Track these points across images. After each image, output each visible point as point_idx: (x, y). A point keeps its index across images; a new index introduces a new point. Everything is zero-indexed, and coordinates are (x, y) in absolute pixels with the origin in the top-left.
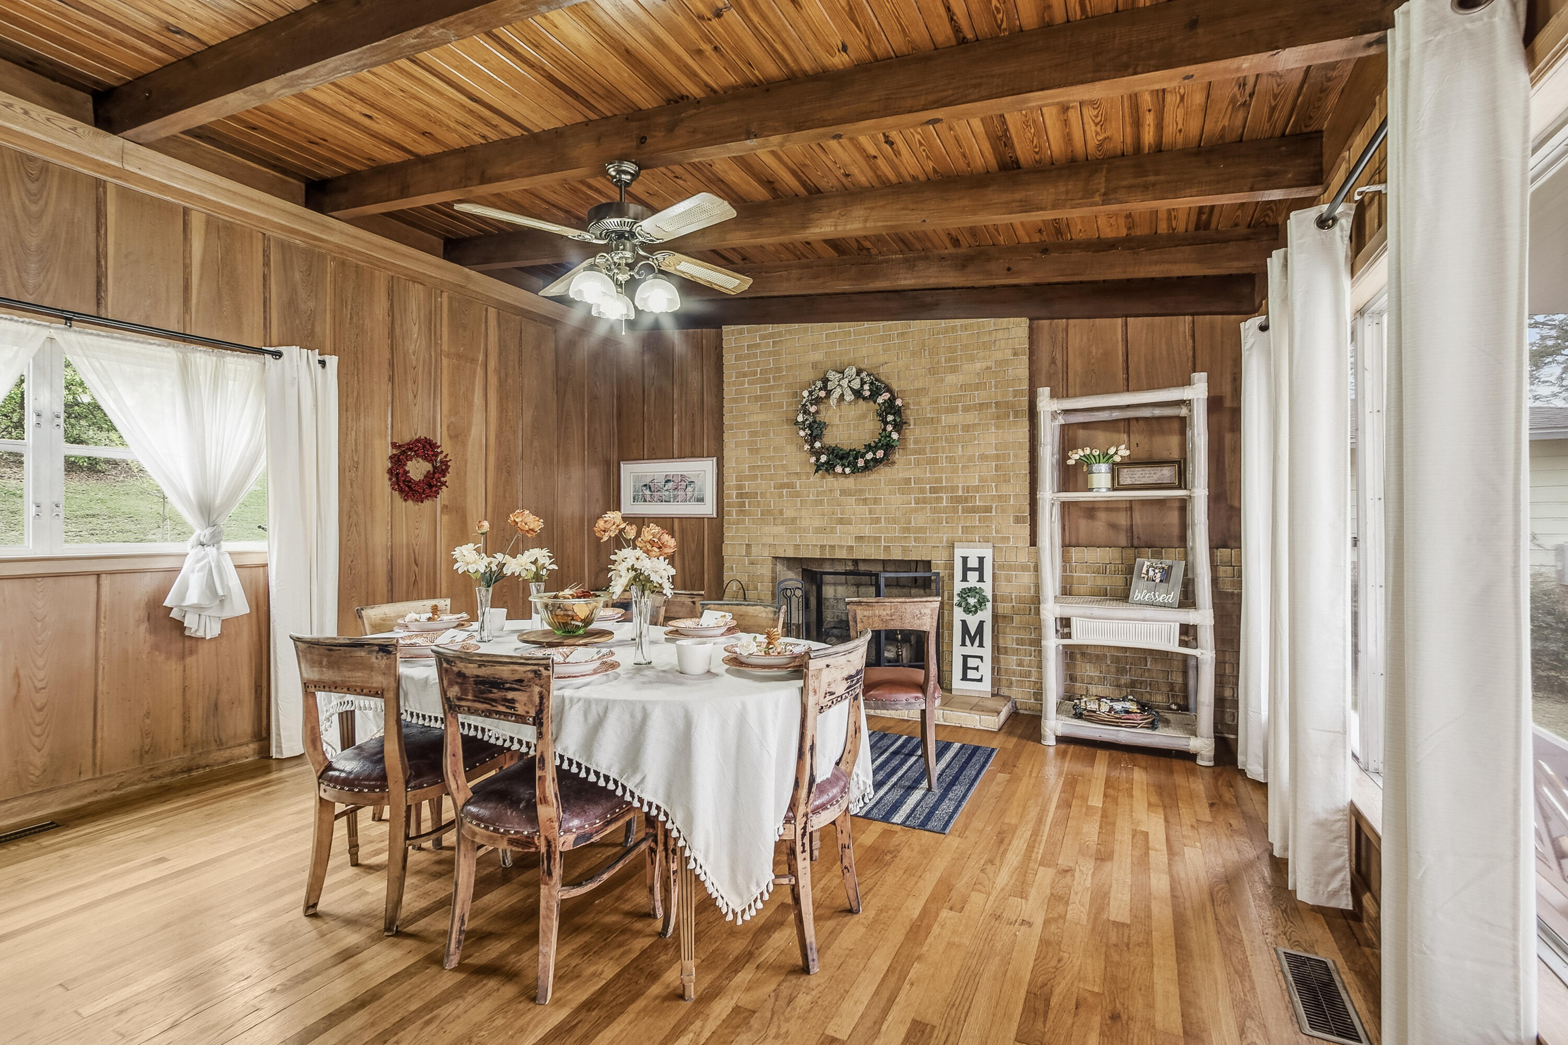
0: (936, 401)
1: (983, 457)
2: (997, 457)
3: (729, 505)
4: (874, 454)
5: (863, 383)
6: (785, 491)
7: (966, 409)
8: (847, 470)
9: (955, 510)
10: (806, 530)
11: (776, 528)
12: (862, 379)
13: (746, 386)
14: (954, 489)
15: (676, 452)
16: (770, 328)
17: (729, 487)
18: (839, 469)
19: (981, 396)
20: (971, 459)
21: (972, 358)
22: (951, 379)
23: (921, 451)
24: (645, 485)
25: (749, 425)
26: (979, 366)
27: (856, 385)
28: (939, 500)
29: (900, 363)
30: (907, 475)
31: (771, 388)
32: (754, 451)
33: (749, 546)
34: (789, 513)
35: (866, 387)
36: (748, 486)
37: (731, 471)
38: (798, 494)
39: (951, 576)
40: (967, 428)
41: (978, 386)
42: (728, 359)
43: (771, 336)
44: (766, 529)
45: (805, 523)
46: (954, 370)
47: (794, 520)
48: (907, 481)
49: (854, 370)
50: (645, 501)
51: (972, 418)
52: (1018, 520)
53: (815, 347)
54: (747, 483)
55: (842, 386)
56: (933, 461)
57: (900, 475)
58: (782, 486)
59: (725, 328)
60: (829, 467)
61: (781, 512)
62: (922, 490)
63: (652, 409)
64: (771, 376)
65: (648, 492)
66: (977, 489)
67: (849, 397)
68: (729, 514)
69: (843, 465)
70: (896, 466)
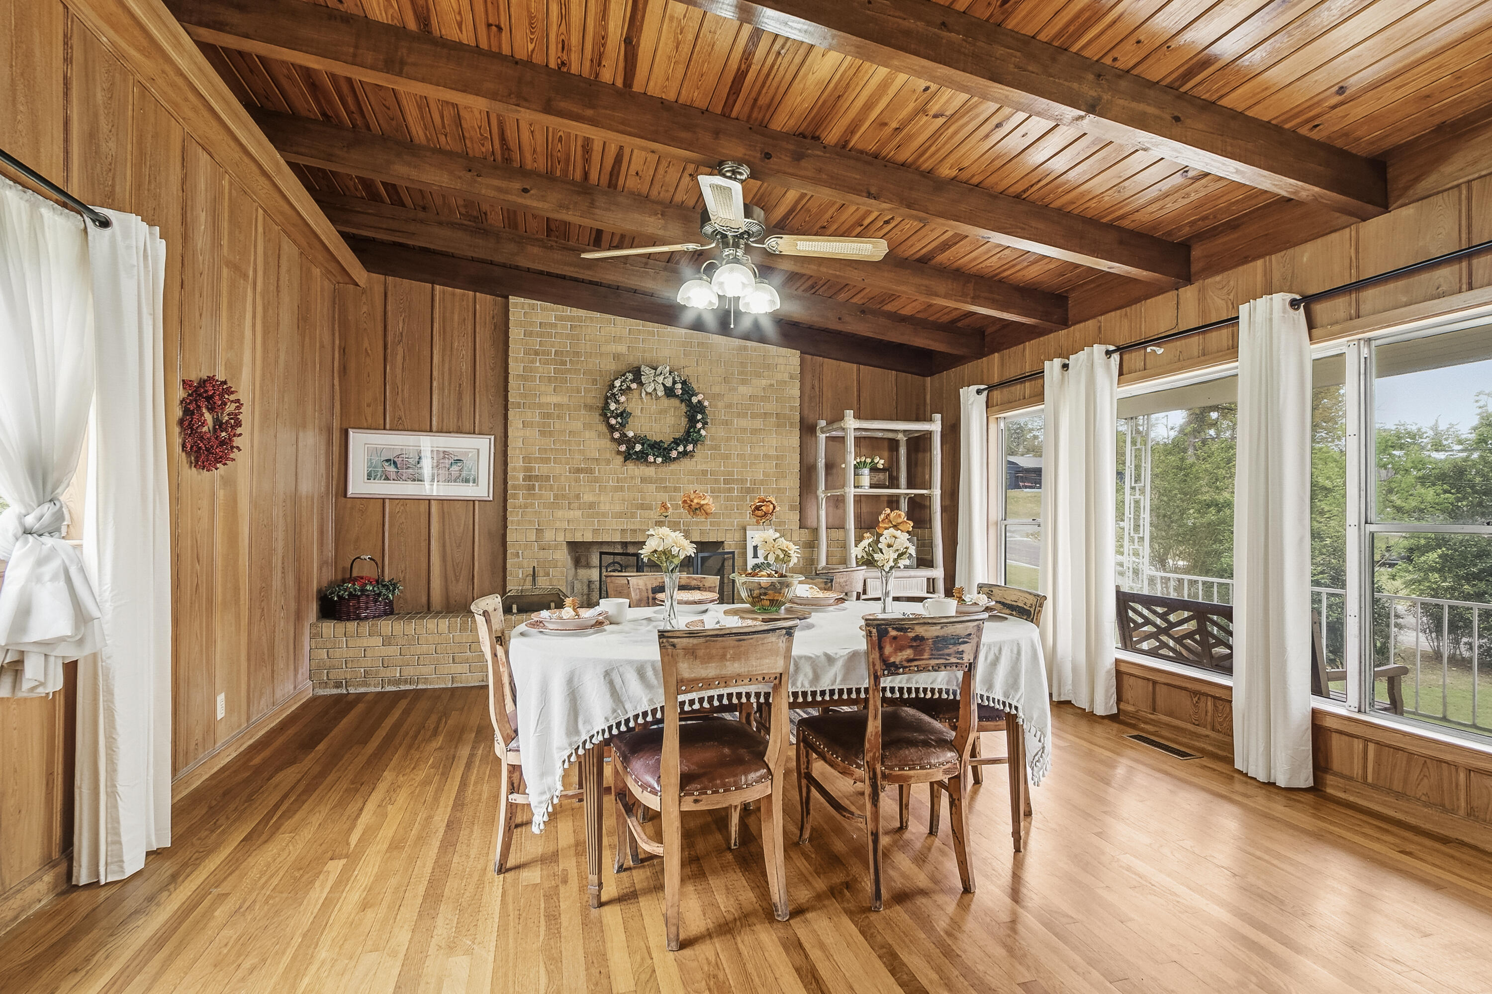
0: (729, 406)
1: (767, 457)
2: (777, 457)
3: (515, 487)
4: (685, 447)
5: (674, 383)
6: (582, 476)
7: (754, 416)
8: (659, 460)
9: (743, 499)
10: (604, 515)
11: (572, 512)
12: (674, 378)
13: (538, 364)
14: (743, 481)
15: (434, 423)
16: (570, 311)
17: (514, 469)
18: (651, 459)
19: (770, 407)
20: (757, 457)
21: (759, 375)
22: (743, 389)
23: (715, 448)
24: (387, 461)
25: (540, 406)
26: (764, 382)
27: (669, 383)
28: (730, 490)
29: (700, 369)
30: (704, 467)
31: (569, 370)
32: (542, 433)
33: (539, 531)
34: (588, 497)
35: (679, 386)
36: (539, 469)
37: (517, 451)
38: (596, 480)
39: (744, 554)
40: (754, 431)
41: (765, 399)
42: (515, 333)
43: (571, 319)
44: (560, 514)
45: (604, 507)
46: (744, 382)
47: (592, 505)
48: (704, 473)
49: (668, 368)
50: (387, 479)
51: (758, 423)
52: (792, 508)
53: (617, 339)
54: (537, 466)
55: (654, 383)
56: (727, 457)
57: (699, 467)
58: (578, 471)
59: (513, 299)
60: (642, 457)
61: (578, 497)
62: (717, 481)
63: (399, 371)
64: (568, 359)
65: (392, 469)
66: (762, 482)
67: (661, 393)
68: (515, 496)
69: (654, 455)
70: (694, 459)
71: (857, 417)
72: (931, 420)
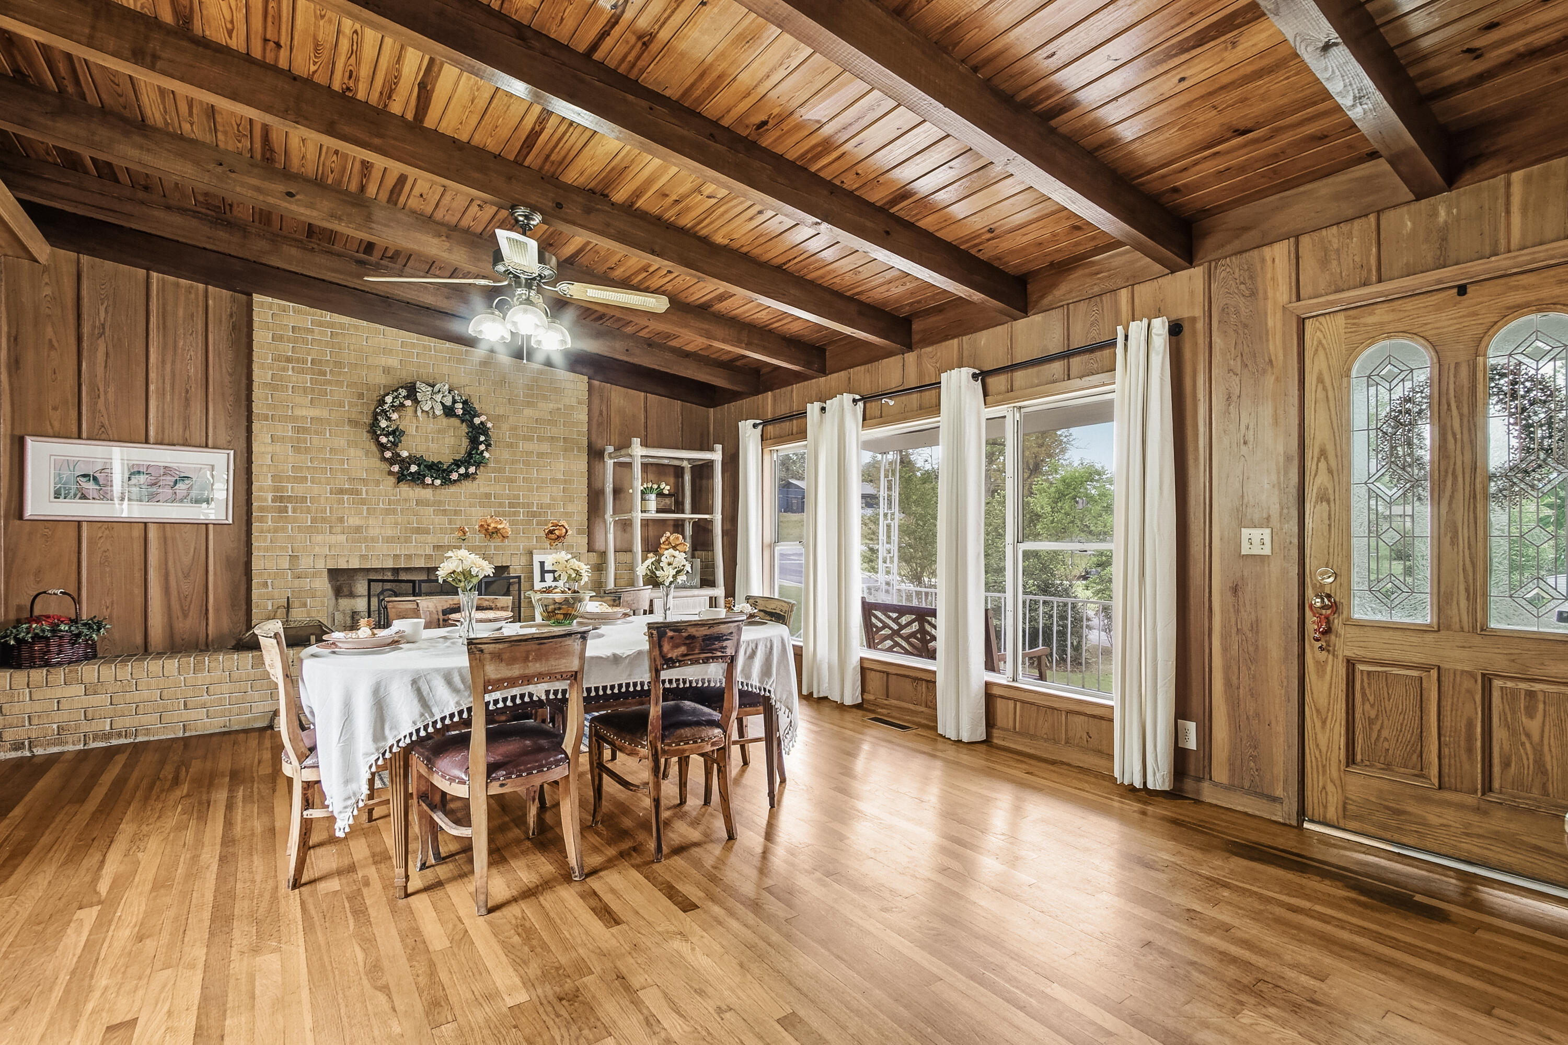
0: (514, 428)
1: (554, 481)
2: (565, 481)
3: (261, 509)
4: (467, 469)
5: (454, 402)
6: (346, 497)
7: (541, 439)
8: (438, 482)
9: (529, 523)
10: (374, 539)
11: (333, 536)
12: (453, 397)
13: (290, 373)
14: (529, 505)
15: (152, 433)
16: (328, 316)
17: (261, 489)
18: (428, 480)
19: (558, 431)
20: (544, 481)
21: (545, 398)
22: (528, 412)
23: (501, 470)
24: (84, 476)
25: (294, 419)
26: (552, 406)
27: (448, 402)
28: (516, 514)
29: (482, 389)
30: (487, 490)
31: (329, 382)
32: (297, 449)
33: (294, 558)
34: (354, 521)
35: (459, 406)
36: (291, 489)
37: (265, 469)
38: (363, 502)
39: (531, 579)
40: (541, 455)
41: (552, 423)
42: (260, 336)
43: (331, 325)
44: (319, 538)
45: (373, 532)
46: (529, 404)
47: (358, 529)
48: (488, 496)
49: (447, 387)
50: (84, 497)
51: (545, 447)
52: (579, 532)
53: (387, 351)
54: (290, 485)
55: (430, 401)
56: (512, 480)
57: (482, 490)
58: (341, 491)
59: (257, 298)
60: (417, 479)
61: (341, 520)
62: (501, 505)
63: (100, 370)
64: (328, 370)
65: (91, 485)
66: (549, 506)
67: (439, 411)
68: (262, 520)
69: (432, 476)
70: (477, 482)
71: (645, 444)
72: (712, 450)
